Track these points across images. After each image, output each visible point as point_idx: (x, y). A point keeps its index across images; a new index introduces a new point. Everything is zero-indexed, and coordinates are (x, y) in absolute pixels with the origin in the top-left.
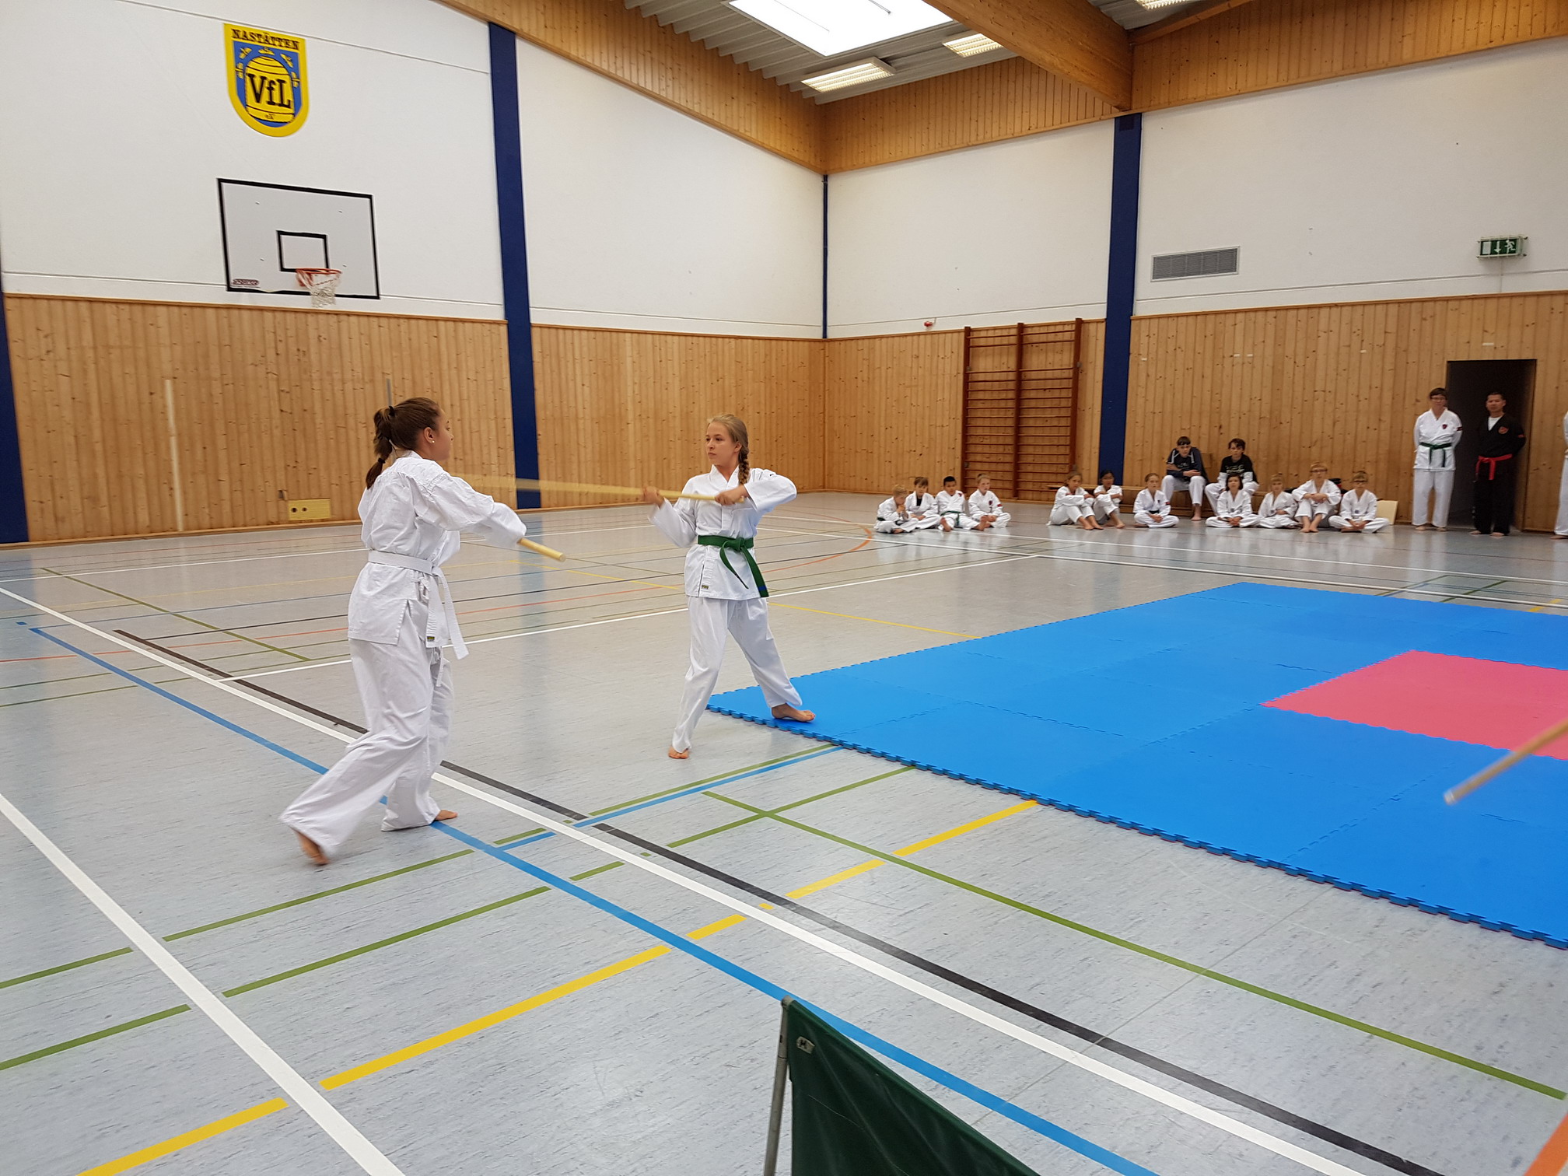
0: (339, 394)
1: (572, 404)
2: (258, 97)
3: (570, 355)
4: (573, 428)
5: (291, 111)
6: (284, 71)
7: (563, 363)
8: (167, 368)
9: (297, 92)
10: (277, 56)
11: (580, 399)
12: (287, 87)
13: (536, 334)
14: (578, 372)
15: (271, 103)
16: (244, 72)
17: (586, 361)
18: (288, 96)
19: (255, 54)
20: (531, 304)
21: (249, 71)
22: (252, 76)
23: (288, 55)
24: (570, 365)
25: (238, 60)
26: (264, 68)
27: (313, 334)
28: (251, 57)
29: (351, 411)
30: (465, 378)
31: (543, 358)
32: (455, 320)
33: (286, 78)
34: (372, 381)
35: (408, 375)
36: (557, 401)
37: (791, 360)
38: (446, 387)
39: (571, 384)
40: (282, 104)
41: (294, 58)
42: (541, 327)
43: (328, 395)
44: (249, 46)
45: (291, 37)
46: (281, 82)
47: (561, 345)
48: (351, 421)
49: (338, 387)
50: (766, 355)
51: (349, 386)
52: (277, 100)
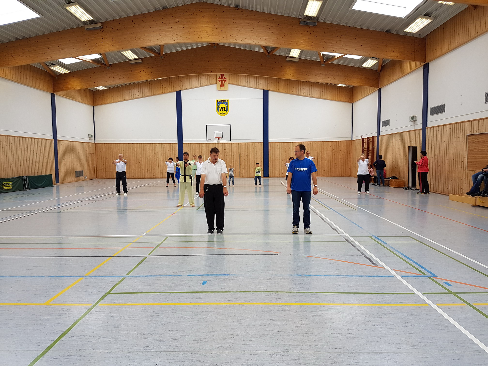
0: (231, 156)
1: (277, 156)
2: (221, 110)
3: (277, 148)
4: (277, 162)
5: (226, 111)
6: (225, 105)
7: (275, 149)
8: (204, 153)
9: (227, 108)
10: (224, 103)
11: (279, 156)
12: (225, 108)
13: (269, 144)
14: (279, 151)
15: (223, 111)
16: (219, 107)
17: (281, 148)
18: (226, 109)
19: (221, 103)
20: (269, 138)
21: (219, 106)
22: (220, 107)
23: (226, 103)
24: (277, 150)
25: (218, 105)
26: (222, 105)
27: (227, 147)
28: (220, 104)
29: (233, 159)
30: (254, 153)
31: (271, 148)
32: (253, 143)
33: (225, 106)
34: (237, 154)
35: (243, 153)
36: (273, 156)
37: (339, 146)
38: (250, 154)
39: (277, 153)
40: (224, 111)
41: (227, 103)
42: (271, 143)
43: (229, 156)
44: (220, 102)
45: (226, 100)
46: (224, 107)
47: (275, 146)
48: (233, 161)
49: (231, 155)
50: (331, 145)
51: (233, 155)
52: (224, 110)
